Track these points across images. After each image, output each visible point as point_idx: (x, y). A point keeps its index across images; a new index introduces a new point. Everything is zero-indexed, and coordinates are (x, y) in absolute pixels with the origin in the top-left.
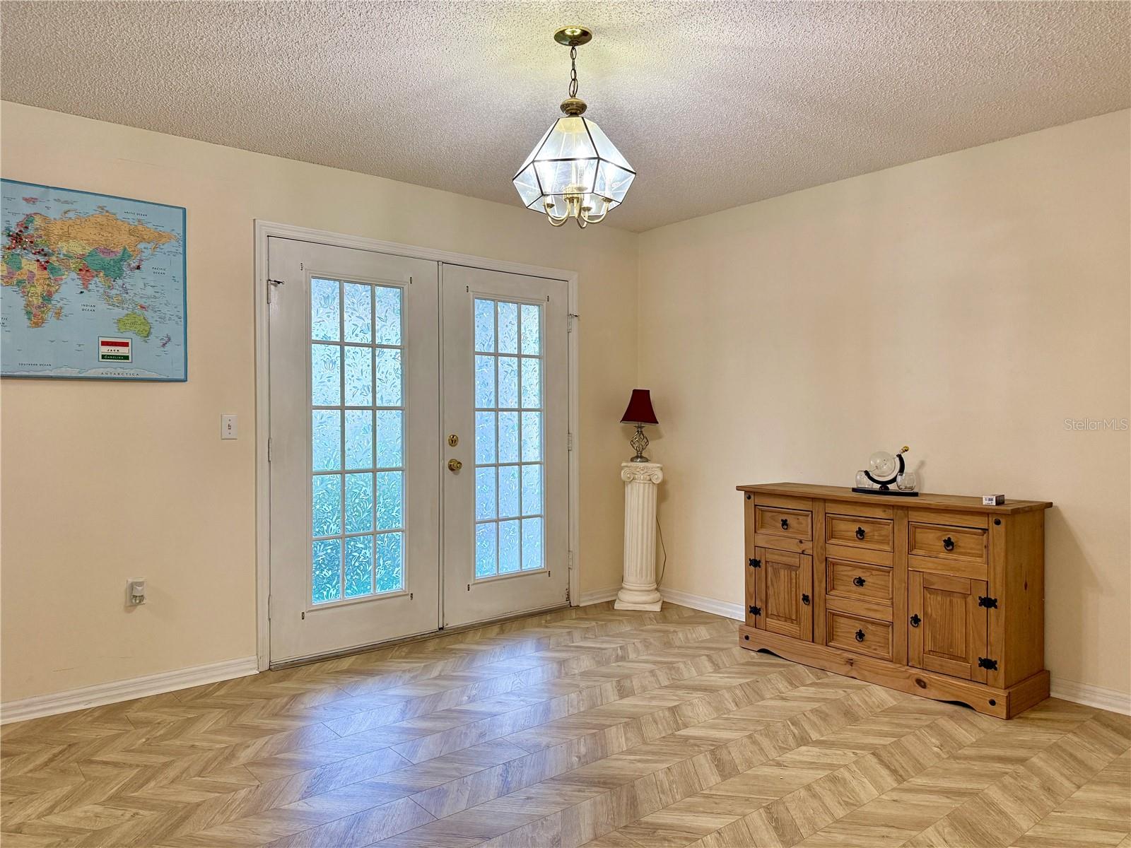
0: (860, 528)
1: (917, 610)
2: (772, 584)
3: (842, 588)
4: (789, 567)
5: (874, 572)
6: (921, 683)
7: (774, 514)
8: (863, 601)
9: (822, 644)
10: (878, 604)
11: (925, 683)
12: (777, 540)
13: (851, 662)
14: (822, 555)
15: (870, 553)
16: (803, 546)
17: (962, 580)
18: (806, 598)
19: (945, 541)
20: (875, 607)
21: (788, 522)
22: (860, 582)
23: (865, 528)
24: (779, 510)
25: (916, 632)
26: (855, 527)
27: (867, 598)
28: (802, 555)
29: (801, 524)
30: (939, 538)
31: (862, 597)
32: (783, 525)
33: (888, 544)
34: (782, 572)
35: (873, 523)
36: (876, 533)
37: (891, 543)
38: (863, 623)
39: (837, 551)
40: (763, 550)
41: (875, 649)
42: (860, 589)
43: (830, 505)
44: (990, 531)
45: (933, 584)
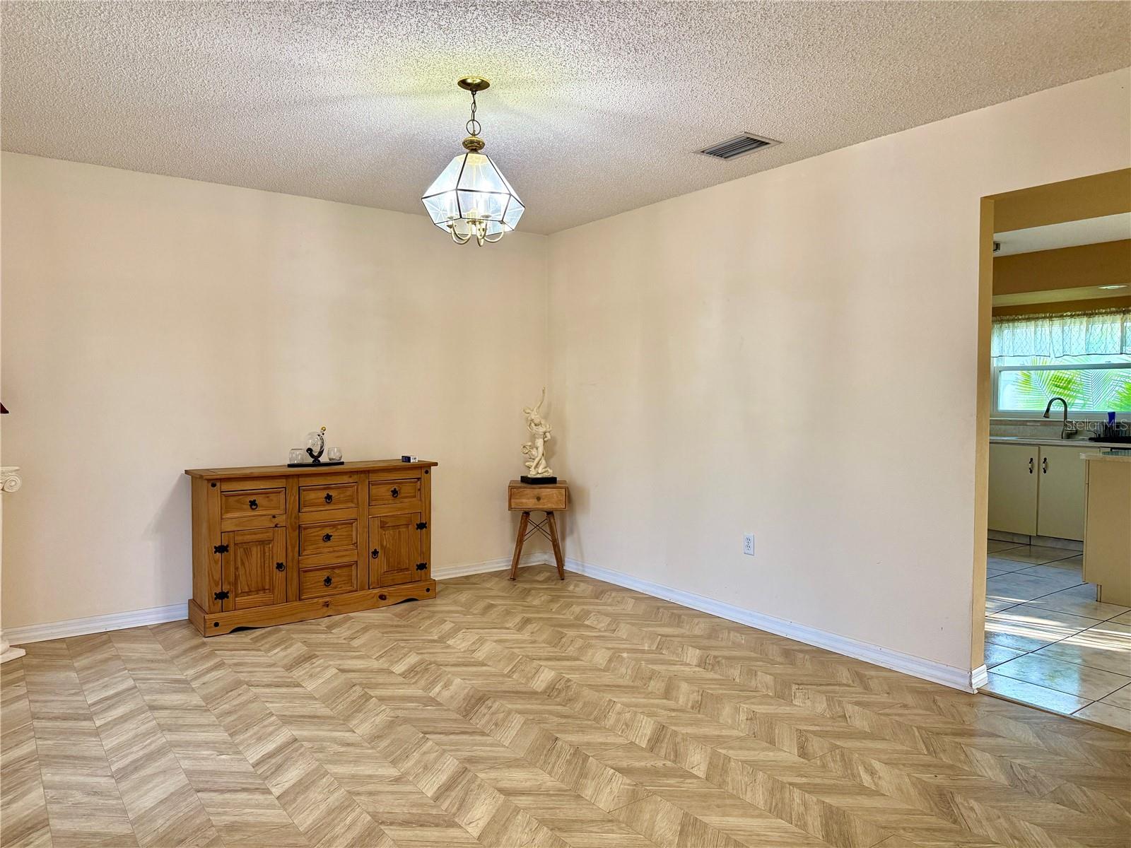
0: (328, 494)
1: (375, 545)
2: (243, 564)
3: (310, 547)
4: (262, 543)
5: (339, 527)
6: (382, 597)
7: (241, 497)
8: (334, 551)
9: (296, 600)
10: (347, 550)
11: (385, 596)
12: (248, 521)
13: (327, 605)
14: (295, 523)
15: (338, 513)
16: (276, 521)
17: (406, 516)
18: (280, 566)
19: (392, 491)
20: (344, 553)
21: (257, 502)
22: (328, 537)
23: (332, 493)
24: (245, 493)
25: (375, 563)
26: (324, 494)
27: (336, 549)
28: (277, 529)
29: (272, 500)
30: (388, 490)
31: (331, 549)
32: (251, 506)
33: (352, 502)
34: (254, 550)
35: (339, 488)
36: (342, 496)
37: (355, 501)
38: (329, 570)
39: (308, 517)
40: (231, 534)
41: (341, 588)
42: (328, 544)
43: (303, 479)
44: (422, 479)
45: (387, 523)
